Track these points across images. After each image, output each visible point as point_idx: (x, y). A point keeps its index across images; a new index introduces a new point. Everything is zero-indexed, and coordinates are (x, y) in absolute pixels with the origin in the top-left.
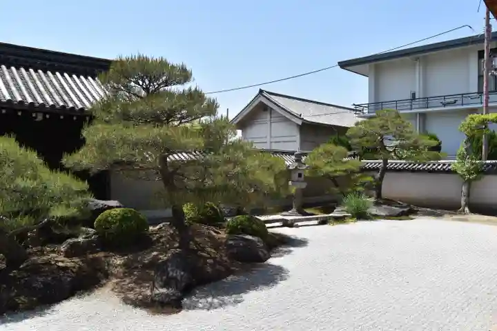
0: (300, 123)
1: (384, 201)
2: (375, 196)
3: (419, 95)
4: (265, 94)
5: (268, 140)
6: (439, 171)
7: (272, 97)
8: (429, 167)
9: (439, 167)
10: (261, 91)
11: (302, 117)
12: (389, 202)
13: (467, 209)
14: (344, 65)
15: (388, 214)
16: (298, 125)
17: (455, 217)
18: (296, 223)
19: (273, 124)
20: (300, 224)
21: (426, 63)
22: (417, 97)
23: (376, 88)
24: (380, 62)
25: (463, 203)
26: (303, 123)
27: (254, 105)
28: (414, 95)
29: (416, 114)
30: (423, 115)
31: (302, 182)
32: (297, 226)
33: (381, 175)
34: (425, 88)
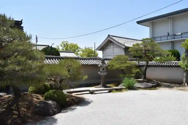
0: (124, 47)
1: (147, 80)
2: (143, 78)
3: (171, 34)
4: (110, 36)
5: (112, 55)
6: (173, 66)
7: (113, 37)
8: (169, 64)
9: (174, 64)
10: (109, 35)
11: (125, 45)
12: (149, 81)
13: (186, 84)
14: (139, 23)
15: (145, 87)
16: (123, 48)
17: (179, 88)
18: (95, 92)
19: (114, 48)
20: (96, 92)
21: (174, 20)
22: (170, 34)
23: (152, 32)
24: (154, 21)
25: (184, 81)
26: (125, 47)
27: (107, 41)
28: (169, 34)
29: (170, 42)
30: (173, 42)
31: (105, 72)
32: (95, 94)
33: (145, 68)
34: (173, 31)
